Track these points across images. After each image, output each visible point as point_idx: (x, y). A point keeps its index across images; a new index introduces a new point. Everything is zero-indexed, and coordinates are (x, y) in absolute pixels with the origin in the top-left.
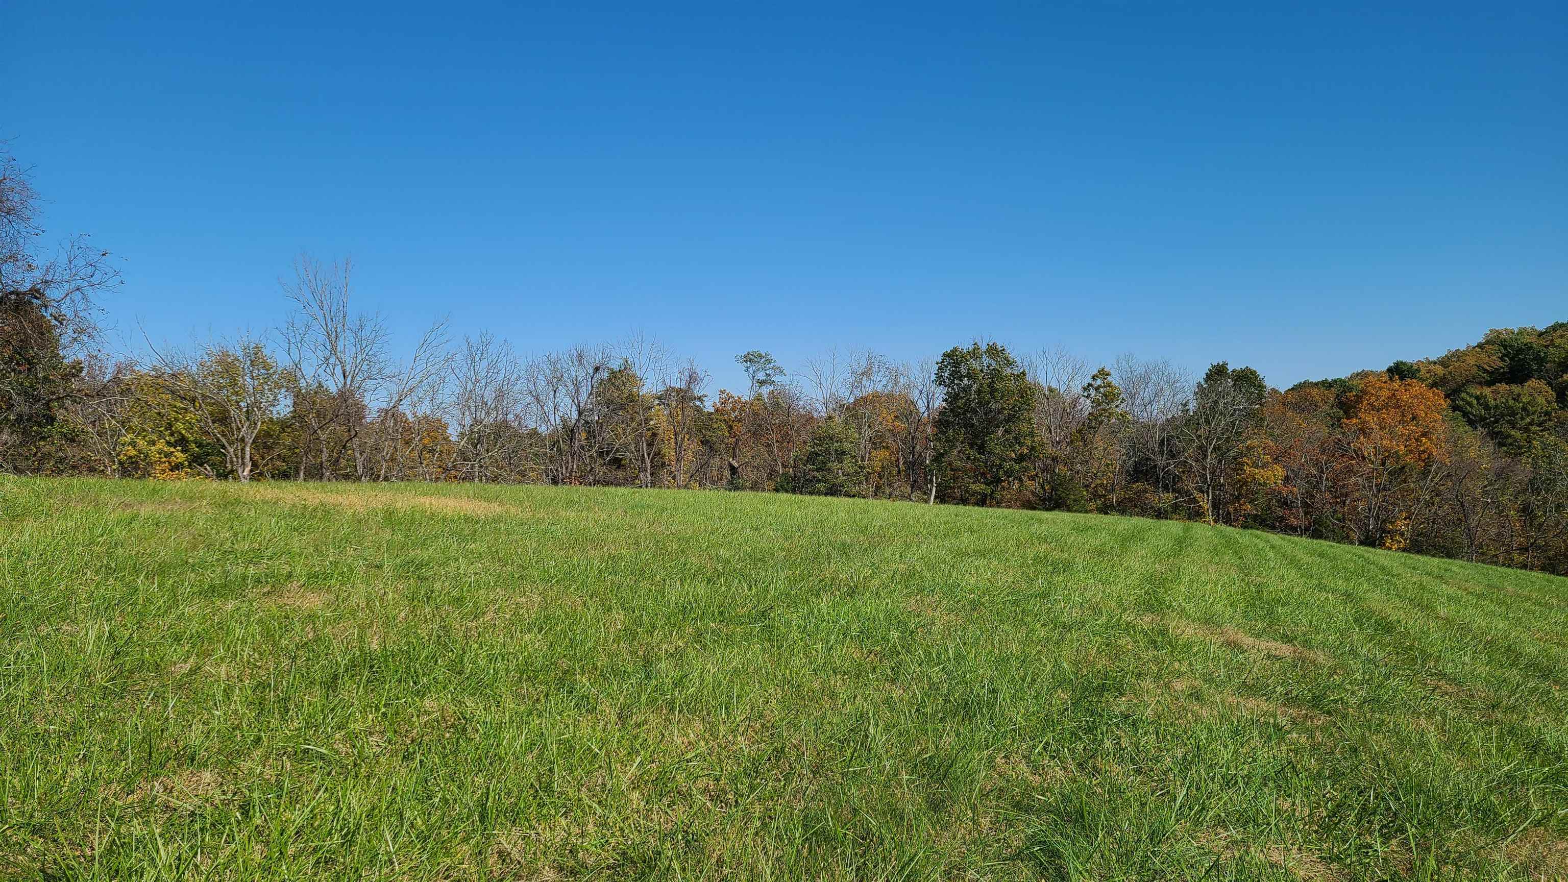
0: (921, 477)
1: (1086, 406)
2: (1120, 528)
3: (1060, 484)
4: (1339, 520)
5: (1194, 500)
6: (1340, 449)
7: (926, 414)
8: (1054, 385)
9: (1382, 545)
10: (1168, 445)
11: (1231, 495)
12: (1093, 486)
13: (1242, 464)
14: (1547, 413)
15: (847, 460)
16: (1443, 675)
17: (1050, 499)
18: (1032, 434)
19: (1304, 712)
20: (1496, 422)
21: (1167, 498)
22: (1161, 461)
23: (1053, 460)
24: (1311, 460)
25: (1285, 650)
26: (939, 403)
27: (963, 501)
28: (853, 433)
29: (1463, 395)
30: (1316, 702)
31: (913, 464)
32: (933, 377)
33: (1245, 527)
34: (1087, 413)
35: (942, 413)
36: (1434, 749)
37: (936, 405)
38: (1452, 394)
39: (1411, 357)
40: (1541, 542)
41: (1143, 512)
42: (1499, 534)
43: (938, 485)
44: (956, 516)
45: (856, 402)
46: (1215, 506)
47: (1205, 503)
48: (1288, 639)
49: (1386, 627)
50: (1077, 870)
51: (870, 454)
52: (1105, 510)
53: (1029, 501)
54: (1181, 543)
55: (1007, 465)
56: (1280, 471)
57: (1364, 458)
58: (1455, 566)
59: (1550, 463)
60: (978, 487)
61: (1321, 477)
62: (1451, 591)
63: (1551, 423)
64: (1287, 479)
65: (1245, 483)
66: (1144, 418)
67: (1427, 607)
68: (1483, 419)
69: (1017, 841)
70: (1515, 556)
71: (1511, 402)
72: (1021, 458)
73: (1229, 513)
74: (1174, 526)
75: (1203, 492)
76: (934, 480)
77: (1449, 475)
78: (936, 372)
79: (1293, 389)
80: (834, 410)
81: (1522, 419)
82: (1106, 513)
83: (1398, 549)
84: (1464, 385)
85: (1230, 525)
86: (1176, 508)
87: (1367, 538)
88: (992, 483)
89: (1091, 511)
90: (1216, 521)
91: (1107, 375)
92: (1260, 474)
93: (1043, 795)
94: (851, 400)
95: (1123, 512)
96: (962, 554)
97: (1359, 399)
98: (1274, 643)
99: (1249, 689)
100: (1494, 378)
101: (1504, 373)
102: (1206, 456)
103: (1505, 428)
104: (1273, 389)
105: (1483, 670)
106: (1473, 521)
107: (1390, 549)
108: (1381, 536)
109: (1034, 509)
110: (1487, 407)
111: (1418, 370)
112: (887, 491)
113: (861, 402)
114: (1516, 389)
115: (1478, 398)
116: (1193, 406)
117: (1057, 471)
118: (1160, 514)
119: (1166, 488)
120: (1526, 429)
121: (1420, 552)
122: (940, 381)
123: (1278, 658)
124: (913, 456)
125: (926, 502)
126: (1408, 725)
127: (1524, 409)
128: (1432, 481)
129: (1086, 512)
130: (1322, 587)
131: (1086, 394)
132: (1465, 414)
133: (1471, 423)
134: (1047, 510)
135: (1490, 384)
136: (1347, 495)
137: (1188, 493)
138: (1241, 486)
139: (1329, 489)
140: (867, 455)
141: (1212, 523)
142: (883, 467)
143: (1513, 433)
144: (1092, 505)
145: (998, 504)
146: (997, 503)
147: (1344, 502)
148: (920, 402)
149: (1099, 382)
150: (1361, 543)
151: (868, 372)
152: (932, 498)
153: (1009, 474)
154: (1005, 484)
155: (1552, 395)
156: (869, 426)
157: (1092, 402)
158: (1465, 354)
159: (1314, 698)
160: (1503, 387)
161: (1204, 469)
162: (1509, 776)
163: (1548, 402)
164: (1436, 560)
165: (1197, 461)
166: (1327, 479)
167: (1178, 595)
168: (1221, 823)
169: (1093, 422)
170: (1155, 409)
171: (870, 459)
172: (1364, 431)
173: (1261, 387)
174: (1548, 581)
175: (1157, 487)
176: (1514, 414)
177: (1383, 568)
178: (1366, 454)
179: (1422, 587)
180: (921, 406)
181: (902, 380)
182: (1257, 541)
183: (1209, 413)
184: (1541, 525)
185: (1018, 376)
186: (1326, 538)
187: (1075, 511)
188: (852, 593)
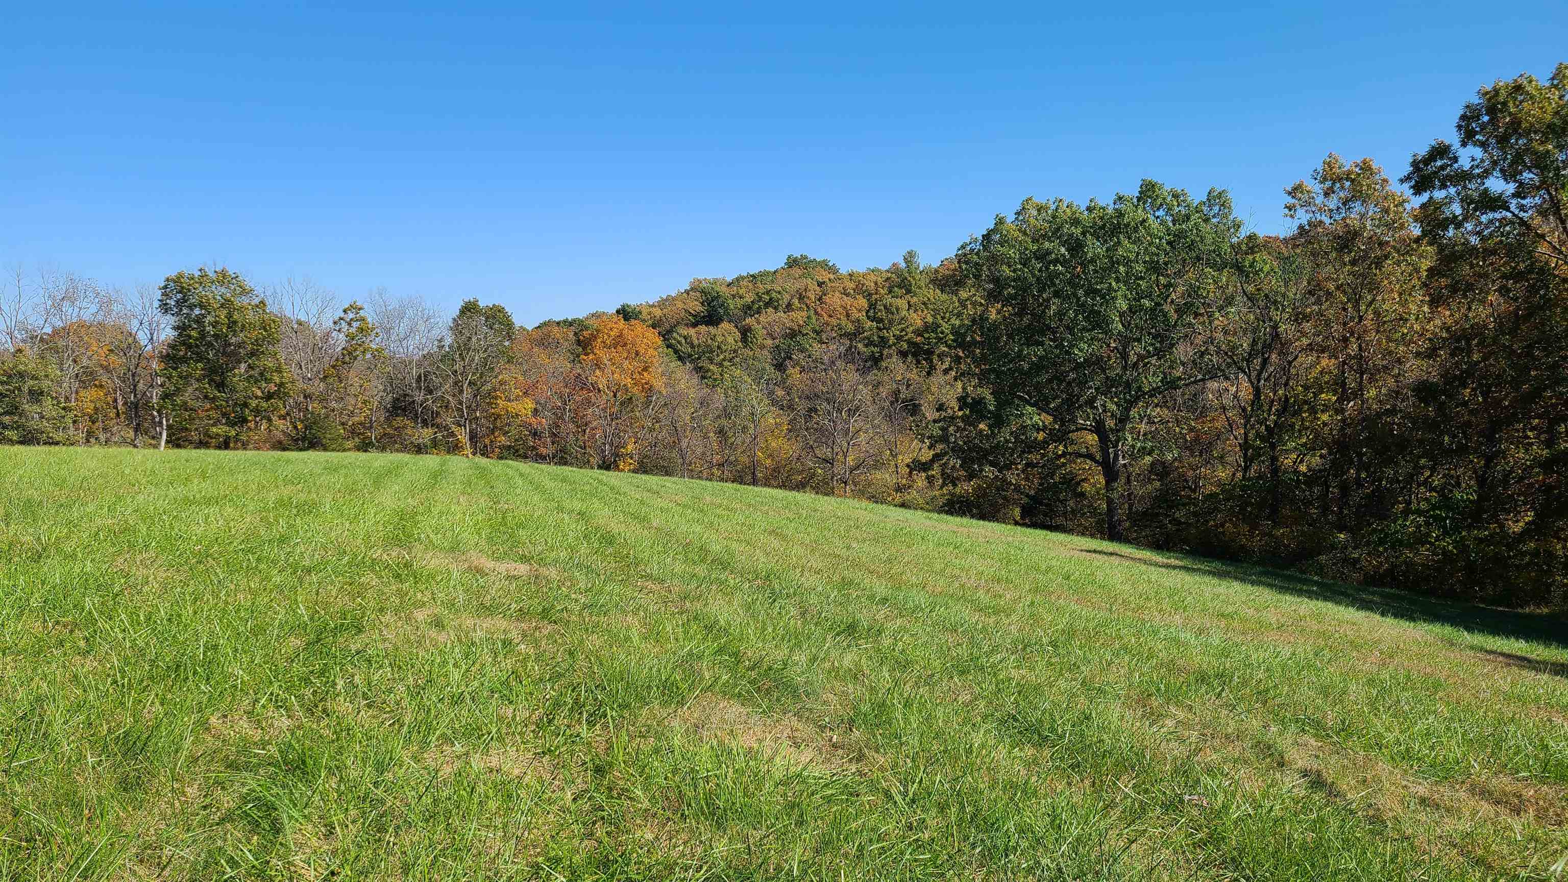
0: (146, 419)
1: (340, 340)
2: (376, 464)
3: (314, 423)
4: (581, 448)
5: (452, 434)
6: (581, 383)
7: (150, 347)
8: (303, 318)
9: (617, 468)
10: (425, 380)
11: (487, 428)
12: (350, 423)
13: (496, 398)
14: (735, 351)
15: (48, 402)
16: (649, 577)
17: (304, 439)
18: (279, 370)
19: (534, 624)
20: (699, 358)
21: (425, 434)
22: (419, 397)
23: (305, 397)
24: (556, 393)
25: (523, 569)
26: (167, 332)
27: (202, 444)
28: (54, 371)
29: (675, 335)
30: (545, 614)
31: (136, 406)
32: (156, 304)
33: (501, 458)
34: (340, 348)
35: (172, 346)
36: (636, 639)
37: (163, 337)
38: (666, 335)
39: (633, 301)
40: (732, 458)
41: (404, 449)
42: (704, 454)
43: (169, 427)
44: (187, 461)
45: (56, 332)
46: (473, 437)
47: (463, 436)
48: (524, 559)
49: (609, 539)
50: (291, 818)
51: (77, 392)
52: (365, 447)
53: (280, 442)
54: (436, 476)
55: (254, 403)
56: (530, 405)
57: (599, 391)
58: (669, 482)
59: (738, 392)
60: (220, 430)
61: (565, 409)
62: (664, 504)
63: (738, 359)
64: (536, 411)
65: (499, 416)
66: (401, 353)
67: (643, 520)
68: (690, 356)
69: (228, 801)
70: (715, 471)
71: (710, 341)
72: (269, 397)
73: (486, 446)
74: (431, 461)
75: (460, 426)
76: (164, 422)
77: (666, 405)
78: (160, 298)
79: (539, 327)
80: (23, 341)
81: (718, 355)
82: (366, 451)
83: (629, 470)
84: (675, 326)
85: (487, 457)
86: (435, 443)
87: (604, 462)
88: (235, 424)
89: (349, 449)
90: (474, 454)
91: (360, 309)
92: (514, 407)
93: (264, 749)
94: (48, 330)
95: (383, 449)
96: (188, 502)
97: (594, 337)
98: (514, 565)
99: (486, 610)
100: (697, 321)
101: (704, 317)
102: (461, 391)
103: (704, 363)
104: (521, 327)
105: (679, 568)
106: (684, 444)
107: (623, 470)
108: (615, 461)
109: (284, 449)
110: (693, 346)
111: (640, 312)
112: (102, 437)
113: (64, 332)
114: (712, 330)
115: (685, 338)
116: (448, 341)
117: (310, 408)
118: (419, 449)
119: (425, 423)
120: (720, 365)
121: (645, 472)
122: (165, 308)
123: (515, 578)
124: (135, 396)
125: (156, 447)
126: (615, 621)
127: (719, 347)
128: (653, 409)
129: (344, 450)
130: (560, 509)
131: (337, 328)
132: (676, 352)
133: (680, 358)
134: (301, 450)
135: (695, 325)
136: (586, 424)
137: (447, 428)
138: (496, 419)
139: (572, 420)
140: (74, 395)
141: (470, 456)
142: (96, 409)
143: (711, 367)
144: (349, 444)
145: (245, 446)
146: (243, 445)
147: (585, 431)
148: (140, 334)
149: (351, 315)
150: (600, 467)
151: (69, 297)
152: (163, 443)
153: (257, 411)
154: (252, 425)
155: (738, 335)
156: (75, 361)
157: (347, 336)
158: (674, 299)
159: (543, 610)
160: (703, 328)
161: (461, 403)
162: (690, 654)
163: (736, 342)
164: (655, 478)
165: (454, 396)
166: (570, 410)
167: (426, 526)
168: (446, 739)
169: (349, 355)
170: (412, 343)
171: (77, 400)
172: (598, 365)
173: (509, 325)
174: (736, 490)
175: (416, 423)
176: (712, 352)
177: (612, 489)
178: (601, 386)
179: (642, 502)
180: (143, 338)
181: (116, 308)
182: (508, 470)
183: (463, 348)
184: (732, 444)
185: (257, 306)
186: (571, 465)
187: (333, 450)
188: (37, 557)
